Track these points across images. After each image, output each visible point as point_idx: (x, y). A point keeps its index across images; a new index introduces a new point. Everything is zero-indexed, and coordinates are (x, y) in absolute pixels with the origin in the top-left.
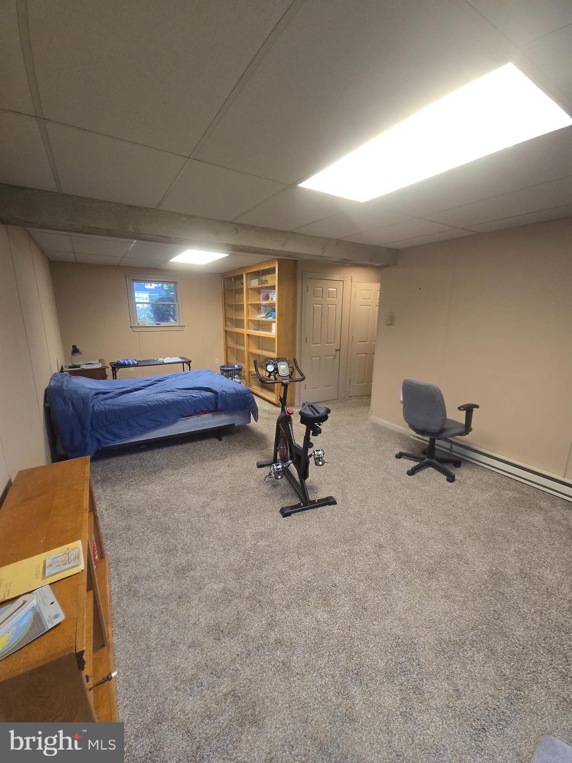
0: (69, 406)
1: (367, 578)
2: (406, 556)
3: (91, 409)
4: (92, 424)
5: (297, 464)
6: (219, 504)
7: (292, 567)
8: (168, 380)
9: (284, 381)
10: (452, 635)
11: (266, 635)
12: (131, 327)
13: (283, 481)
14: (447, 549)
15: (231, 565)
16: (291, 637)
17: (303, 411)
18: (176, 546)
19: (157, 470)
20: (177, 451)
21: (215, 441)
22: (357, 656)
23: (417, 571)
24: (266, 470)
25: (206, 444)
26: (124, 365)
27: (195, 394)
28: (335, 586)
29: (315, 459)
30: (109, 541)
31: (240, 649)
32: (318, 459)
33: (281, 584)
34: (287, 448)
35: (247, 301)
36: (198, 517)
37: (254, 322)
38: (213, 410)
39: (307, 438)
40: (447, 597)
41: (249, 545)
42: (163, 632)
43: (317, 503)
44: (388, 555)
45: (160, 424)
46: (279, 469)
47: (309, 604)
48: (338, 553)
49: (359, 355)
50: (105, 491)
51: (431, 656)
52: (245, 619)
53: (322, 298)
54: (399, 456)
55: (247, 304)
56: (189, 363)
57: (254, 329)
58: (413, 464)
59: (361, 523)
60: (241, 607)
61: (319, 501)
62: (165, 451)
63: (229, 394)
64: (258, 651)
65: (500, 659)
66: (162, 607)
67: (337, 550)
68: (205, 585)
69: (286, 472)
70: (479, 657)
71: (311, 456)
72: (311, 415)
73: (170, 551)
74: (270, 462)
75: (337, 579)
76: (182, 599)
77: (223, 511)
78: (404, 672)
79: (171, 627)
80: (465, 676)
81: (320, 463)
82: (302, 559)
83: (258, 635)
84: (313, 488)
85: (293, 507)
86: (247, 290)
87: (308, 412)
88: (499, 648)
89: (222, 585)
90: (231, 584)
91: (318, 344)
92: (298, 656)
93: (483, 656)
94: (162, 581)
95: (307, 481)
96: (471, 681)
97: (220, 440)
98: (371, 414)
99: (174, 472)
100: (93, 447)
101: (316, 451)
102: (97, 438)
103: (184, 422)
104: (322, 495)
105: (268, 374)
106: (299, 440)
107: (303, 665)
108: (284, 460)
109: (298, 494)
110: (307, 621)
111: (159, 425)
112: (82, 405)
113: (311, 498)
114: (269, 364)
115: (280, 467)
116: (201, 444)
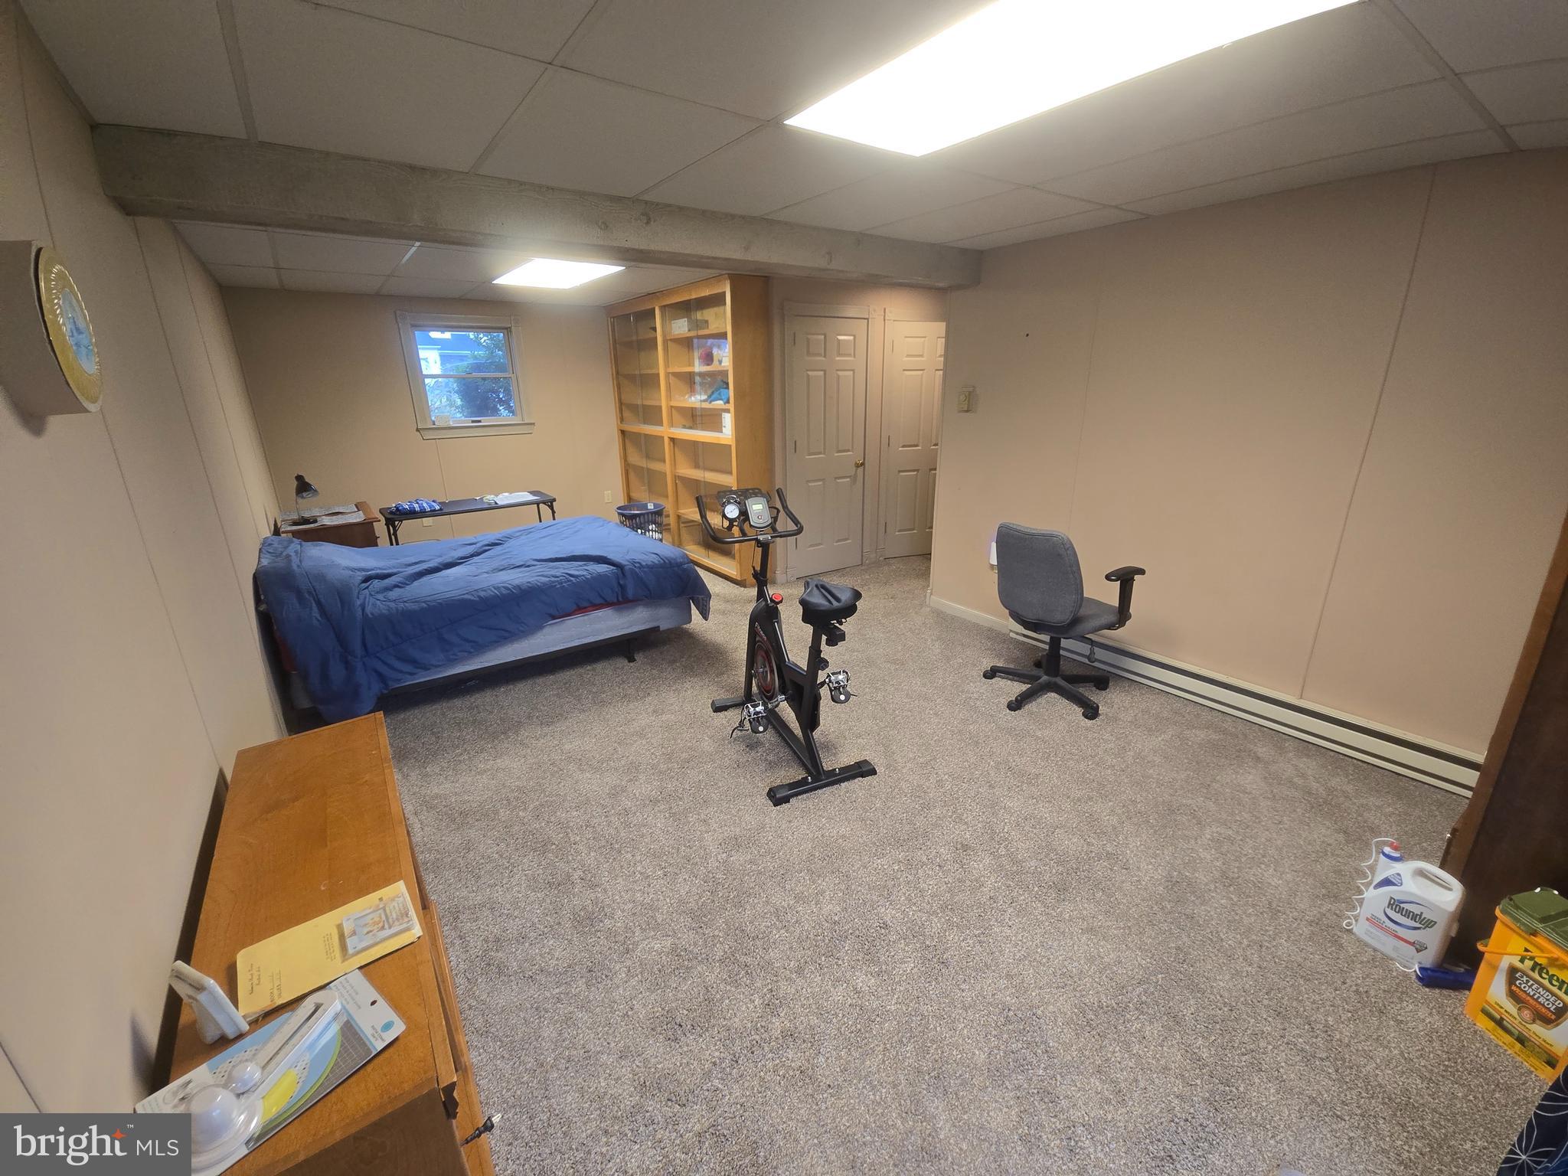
0: (311, 609)
1: (944, 908)
2: (1015, 862)
3: (359, 612)
4: (364, 645)
5: (796, 702)
6: (644, 787)
7: (799, 898)
8: (512, 542)
9: (761, 538)
10: (1103, 997)
11: (763, 1024)
12: (418, 430)
13: (768, 736)
14: (1088, 844)
15: (681, 902)
16: (812, 1023)
17: (808, 598)
18: (569, 876)
19: (509, 728)
20: (547, 687)
21: (622, 662)
22: (934, 1046)
23: (1036, 889)
24: (733, 716)
25: (604, 671)
26: (412, 514)
27: (575, 569)
28: (886, 926)
29: (831, 691)
30: (432, 876)
31: (717, 1054)
32: (837, 690)
33: (783, 931)
34: (772, 671)
35: (667, 365)
36: (606, 816)
37: (682, 411)
38: (615, 600)
39: (815, 651)
40: (1090, 930)
41: (713, 863)
42: (566, 1035)
43: (839, 774)
44: (981, 865)
45: (506, 635)
46: (760, 712)
47: (840, 962)
48: (885, 867)
49: (902, 474)
50: (406, 776)
51: (1068, 1035)
52: (722, 999)
53: (825, 357)
54: (991, 674)
55: (667, 374)
56: (550, 503)
57: (684, 427)
58: (1018, 688)
59: (927, 807)
60: (711, 978)
61: (843, 770)
62: (521, 690)
63: (648, 566)
64: (752, 1053)
65: (1191, 1032)
66: (557, 990)
67: (884, 861)
68: (636, 944)
69: (773, 719)
70: (1152, 1031)
71: (823, 684)
72: (823, 605)
73: (560, 885)
74: (739, 700)
75: (888, 913)
76: (595, 972)
77: (655, 802)
78: (1022, 1066)
79: (580, 1025)
80: (1130, 1064)
81: (842, 697)
82: (819, 882)
83: (749, 1025)
84: (829, 747)
85: (792, 786)
86: (665, 341)
87: (817, 599)
88: (1188, 1012)
89: (669, 942)
90: (687, 938)
91: (820, 453)
92: (829, 1055)
93: (1160, 1028)
94: (551, 942)
95: (817, 734)
96: (1141, 1072)
97: (631, 659)
98: (931, 594)
99: (546, 729)
100: (371, 690)
101: (833, 674)
102: (376, 671)
103: (555, 628)
104: (847, 759)
105: (726, 524)
106: (797, 655)
107: (838, 1070)
108: (767, 695)
109: (798, 757)
110: (839, 994)
111: (506, 638)
112: (339, 605)
113: (828, 764)
114: (729, 503)
115: (760, 708)
116: (594, 670)
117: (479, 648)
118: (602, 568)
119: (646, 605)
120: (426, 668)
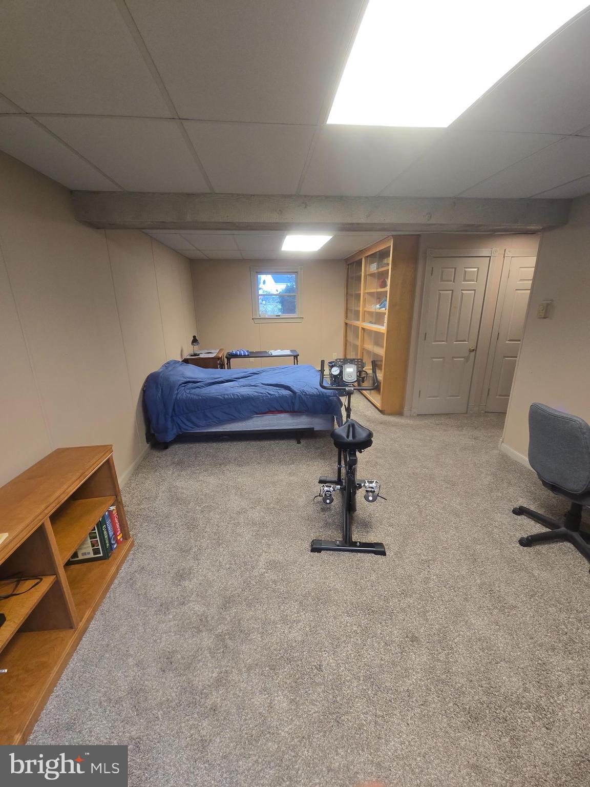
3: (174, 397)
4: (174, 410)
9: (348, 389)
11: (207, 692)
12: (253, 319)
21: (293, 443)
25: (283, 444)
27: (273, 391)
29: (364, 492)
32: (369, 492)
35: (365, 289)
37: (370, 313)
38: (290, 410)
41: (255, 573)
42: (127, 636)
43: (360, 547)
45: (233, 417)
46: (329, 492)
47: (275, 677)
48: (348, 625)
49: (507, 359)
50: (173, 473)
52: (200, 661)
53: (454, 282)
54: (520, 511)
55: (364, 293)
56: (296, 357)
57: (371, 322)
58: (538, 529)
60: (205, 643)
61: (361, 544)
62: (241, 445)
63: (311, 396)
64: (189, 707)
66: (143, 608)
67: (350, 620)
76: (162, 607)
81: (371, 499)
83: (200, 687)
84: (366, 526)
85: (329, 543)
86: (365, 276)
87: (344, 434)
90: (212, 612)
91: (444, 341)
92: (223, 739)
94: (159, 581)
97: (299, 442)
98: (503, 442)
101: (367, 481)
102: (178, 424)
103: (259, 419)
104: (372, 538)
111: (233, 419)
112: (169, 392)
114: (335, 366)
115: (331, 489)
116: (278, 443)
117: (221, 422)
118: (286, 392)
119: (307, 415)
120: (198, 426)
